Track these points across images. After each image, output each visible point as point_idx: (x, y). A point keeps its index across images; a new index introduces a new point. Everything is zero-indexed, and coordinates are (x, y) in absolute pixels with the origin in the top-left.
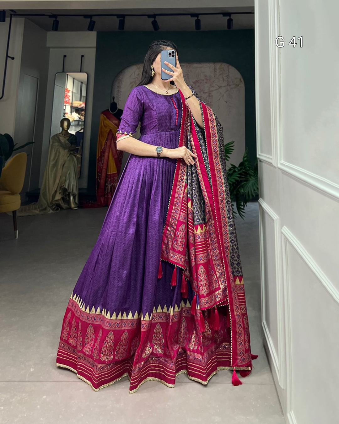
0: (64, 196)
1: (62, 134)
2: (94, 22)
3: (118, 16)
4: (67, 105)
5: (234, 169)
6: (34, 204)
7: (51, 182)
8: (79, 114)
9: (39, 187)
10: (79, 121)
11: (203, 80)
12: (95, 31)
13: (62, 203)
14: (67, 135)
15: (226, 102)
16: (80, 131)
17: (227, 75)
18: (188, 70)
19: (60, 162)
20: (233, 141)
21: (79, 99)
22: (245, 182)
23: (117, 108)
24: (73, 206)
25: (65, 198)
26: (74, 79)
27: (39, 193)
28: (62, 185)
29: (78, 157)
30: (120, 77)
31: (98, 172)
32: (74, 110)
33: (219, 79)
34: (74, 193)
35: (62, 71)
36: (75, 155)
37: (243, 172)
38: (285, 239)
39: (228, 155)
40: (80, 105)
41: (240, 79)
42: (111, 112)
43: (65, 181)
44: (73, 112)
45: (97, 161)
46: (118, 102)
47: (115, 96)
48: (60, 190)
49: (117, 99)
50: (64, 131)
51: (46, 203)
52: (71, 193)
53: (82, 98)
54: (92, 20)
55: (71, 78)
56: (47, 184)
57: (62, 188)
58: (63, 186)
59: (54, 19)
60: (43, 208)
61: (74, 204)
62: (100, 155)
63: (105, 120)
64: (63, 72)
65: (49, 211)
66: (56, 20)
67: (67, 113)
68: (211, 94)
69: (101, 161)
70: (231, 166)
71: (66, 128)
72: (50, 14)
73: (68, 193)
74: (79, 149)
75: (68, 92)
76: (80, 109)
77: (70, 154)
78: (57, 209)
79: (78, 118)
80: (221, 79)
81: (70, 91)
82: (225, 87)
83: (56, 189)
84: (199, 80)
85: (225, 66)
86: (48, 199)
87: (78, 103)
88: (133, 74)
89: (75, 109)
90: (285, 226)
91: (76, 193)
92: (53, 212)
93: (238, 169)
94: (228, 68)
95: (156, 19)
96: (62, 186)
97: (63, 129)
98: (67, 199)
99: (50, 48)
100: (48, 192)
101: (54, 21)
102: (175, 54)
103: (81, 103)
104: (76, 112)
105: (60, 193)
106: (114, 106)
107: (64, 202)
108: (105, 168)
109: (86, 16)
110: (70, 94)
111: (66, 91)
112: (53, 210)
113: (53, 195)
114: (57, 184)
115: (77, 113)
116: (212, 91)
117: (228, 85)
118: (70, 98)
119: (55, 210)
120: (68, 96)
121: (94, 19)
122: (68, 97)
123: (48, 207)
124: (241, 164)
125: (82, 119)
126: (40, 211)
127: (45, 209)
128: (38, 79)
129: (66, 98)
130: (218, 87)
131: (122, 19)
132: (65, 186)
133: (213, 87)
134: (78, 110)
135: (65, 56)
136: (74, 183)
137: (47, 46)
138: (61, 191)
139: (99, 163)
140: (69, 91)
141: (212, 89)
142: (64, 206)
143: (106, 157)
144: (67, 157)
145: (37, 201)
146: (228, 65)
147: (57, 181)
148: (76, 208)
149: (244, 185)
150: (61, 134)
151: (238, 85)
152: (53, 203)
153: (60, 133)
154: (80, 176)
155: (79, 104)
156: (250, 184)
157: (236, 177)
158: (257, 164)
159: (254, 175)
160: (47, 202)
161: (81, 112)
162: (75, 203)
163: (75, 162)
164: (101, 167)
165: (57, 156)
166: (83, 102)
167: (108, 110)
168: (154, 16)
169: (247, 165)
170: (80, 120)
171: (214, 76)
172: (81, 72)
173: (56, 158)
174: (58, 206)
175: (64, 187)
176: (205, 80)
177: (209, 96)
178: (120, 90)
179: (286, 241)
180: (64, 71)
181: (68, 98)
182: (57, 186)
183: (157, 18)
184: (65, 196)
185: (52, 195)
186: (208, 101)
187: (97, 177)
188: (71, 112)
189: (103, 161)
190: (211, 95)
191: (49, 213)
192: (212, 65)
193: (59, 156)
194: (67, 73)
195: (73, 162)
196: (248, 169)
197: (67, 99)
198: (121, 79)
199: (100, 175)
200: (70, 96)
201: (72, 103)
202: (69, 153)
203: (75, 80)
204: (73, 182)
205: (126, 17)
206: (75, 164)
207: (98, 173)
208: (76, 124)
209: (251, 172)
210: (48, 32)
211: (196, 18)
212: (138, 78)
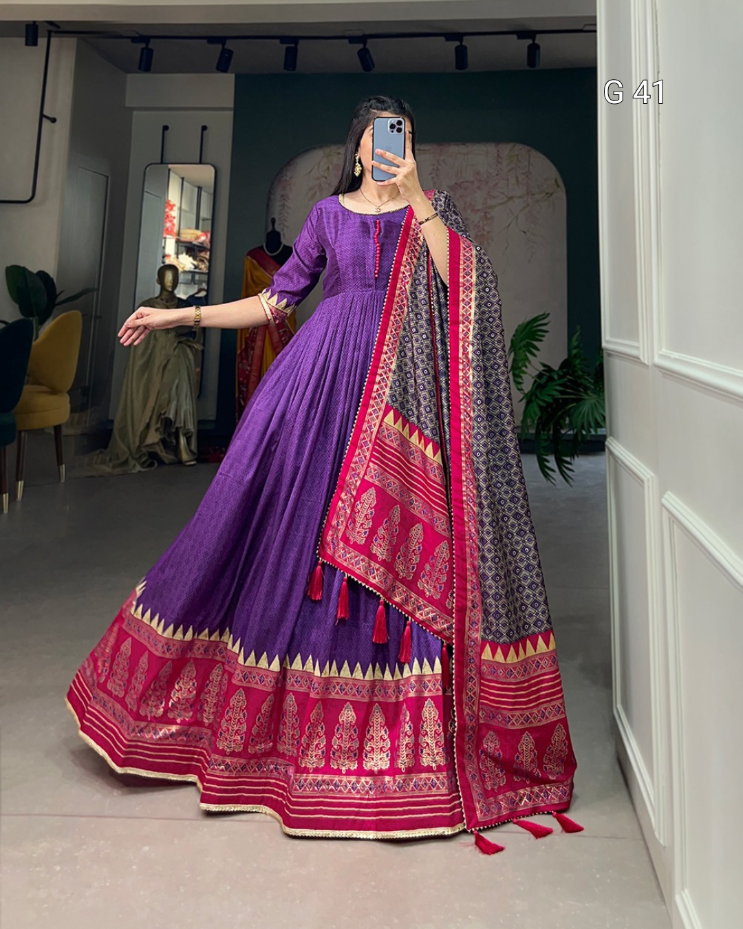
0: (165, 436)
1: (162, 299)
2: (231, 52)
3: (284, 39)
4: (168, 236)
5: (548, 374)
6: (101, 452)
7: (138, 405)
8: (195, 259)
9: (110, 417)
10: (195, 272)
11: (473, 182)
12: (232, 73)
13: (161, 451)
14: (172, 301)
15: (525, 232)
16: (196, 296)
17: (527, 170)
18: (438, 161)
19: (158, 361)
20: (547, 313)
21: (194, 225)
22: (574, 404)
23: (280, 243)
24: (185, 456)
25: (168, 440)
26: (183, 179)
27: (111, 431)
28: (163, 412)
29: (196, 350)
30: (286, 176)
31: (239, 384)
32: (183, 248)
33: (508, 180)
34: (188, 429)
35: (159, 161)
36: (189, 344)
37: (570, 380)
38: (669, 518)
39: (535, 343)
40: (198, 238)
41: (556, 181)
42: (268, 253)
43: (169, 402)
44: (182, 253)
45: (238, 360)
46: (283, 230)
47: (276, 216)
48: (157, 423)
49: (280, 224)
50: (165, 293)
51: (126, 449)
52: (181, 430)
53: (201, 222)
54: (226, 47)
55: (178, 177)
56: (129, 409)
57: (162, 419)
58: (165, 413)
59: (143, 45)
60: (118, 462)
61: (187, 454)
62: (243, 347)
63: (256, 269)
64: (162, 163)
65: (135, 466)
66: (147, 48)
67: (169, 256)
68: (489, 213)
69: (247, 359)
70: (541, 368)
71: (169, 286)
72: (133, 34)
73: (174, 430)
74: (197, 333)
75: (171, 209)
76: (198, 246)
77: (180, 342)
78: (151, 465)
79: (193, 267)
80: (513, 181)
81: (174, 205)
82: (520, 197)
83: (147, 421)
84: (462, 182)
85: (520, 149)
86: (131, 441)
87: (193, 234)
88: (316, 167)
89: (186, 247)
90: (669, 492)
91: (193, 430)
92: (143, 470)
93: (558, 375)
94: (529, 155)
95: (367, 46)
96: (161, 414)
97: (163, 288)
98: (172, 442)
99: (132, 109)
100: (130, 428)
101: (143, 49)
102: (402, 127)
103: (199, 233)
104: (187, 254)
105: (157, 430)
106: (274, 238)
107: (165, 448)
108: (255, 374)
109: (212, 40)
110: (175, 213)
111: (167, 207)
112: (142, 464)
113: (141, 433)
114: (151, 409)
115: (190, 256)
116: (492, 207)
117: (528, 193)
118: (176, 221)
119: (145, 465)
120: (171, 217)
121: (230, 45)
122: (171, 219)
123: (130, 459)
124: (565, 364)
125: (200, 269)
126: (114, 467)
127: (126, 462)
128: (107, 177)
129: (166, 222)
130: (506, 199)
131: (293, 45)
132: (169, 414)
133: (494, 197)
134: (191, 249)
135: (166, 128)
136: (188, 407)
137: (127, 105)
138: (159, 425)
139: (241, 362)
140: (172, 207)
141: (490, 202)
142: (167, 456)
143: (257, 351)
144: (172, 349)
145: (106, 447)
146: (527, 148)
147: (151, 403)
148: (193, 463)
149: (572, 410)
150: (159, 299)
151: (552, 194)
152: (141, 451)
153: (157, 298)
154: (200, 392)
155: (195, 236)
156: (586, 407)
157: (554, 391)
158: (601, 365)
159: (595, 389)
160: (129, 448)
161: (198, 253)
162: (191, 451)
163: (189, 360)
164: (247, 372)
165: (151, 347)
166: (202, 231)
167: (262, 248)
168: (363, 39)
169: (578, 366)
170: (197, 270)
171: (496, 173)
172: (201, 163)
173: (149, 351)
174: (153, 458)
175: (166, 415)
176: (476, 182)
177: (487, 219)
178: (286, 203)
179: (673, 522)
180: (164, 161)
181: (171, 221)
182: (150, 414)
183: (370, 43)
184: (169, 435)
185: (139, 434)
186: (483, 230)
187: (237, 395)
188: (177, 254)
189: (250, 359)
190: (489, 216)
191: (134, 471)
192: (491, 148)
193: (154, 346)
194: (170, 166)
195: (187, 360)
196: (581, 374)
197: (168, 225)
198: (288, 178)
199: (244, 389)
200: (174, 218)
201: (179, 234)
202: (177, 342)
203: (185, 183)
204: (186, 405)
205: (301, 42)
206: (190, 364)
207: (241, 386)
208: (188, 280)
209: (589, 381)
210: (129, 76)
211: (458, 43)
212: (326, 178)
